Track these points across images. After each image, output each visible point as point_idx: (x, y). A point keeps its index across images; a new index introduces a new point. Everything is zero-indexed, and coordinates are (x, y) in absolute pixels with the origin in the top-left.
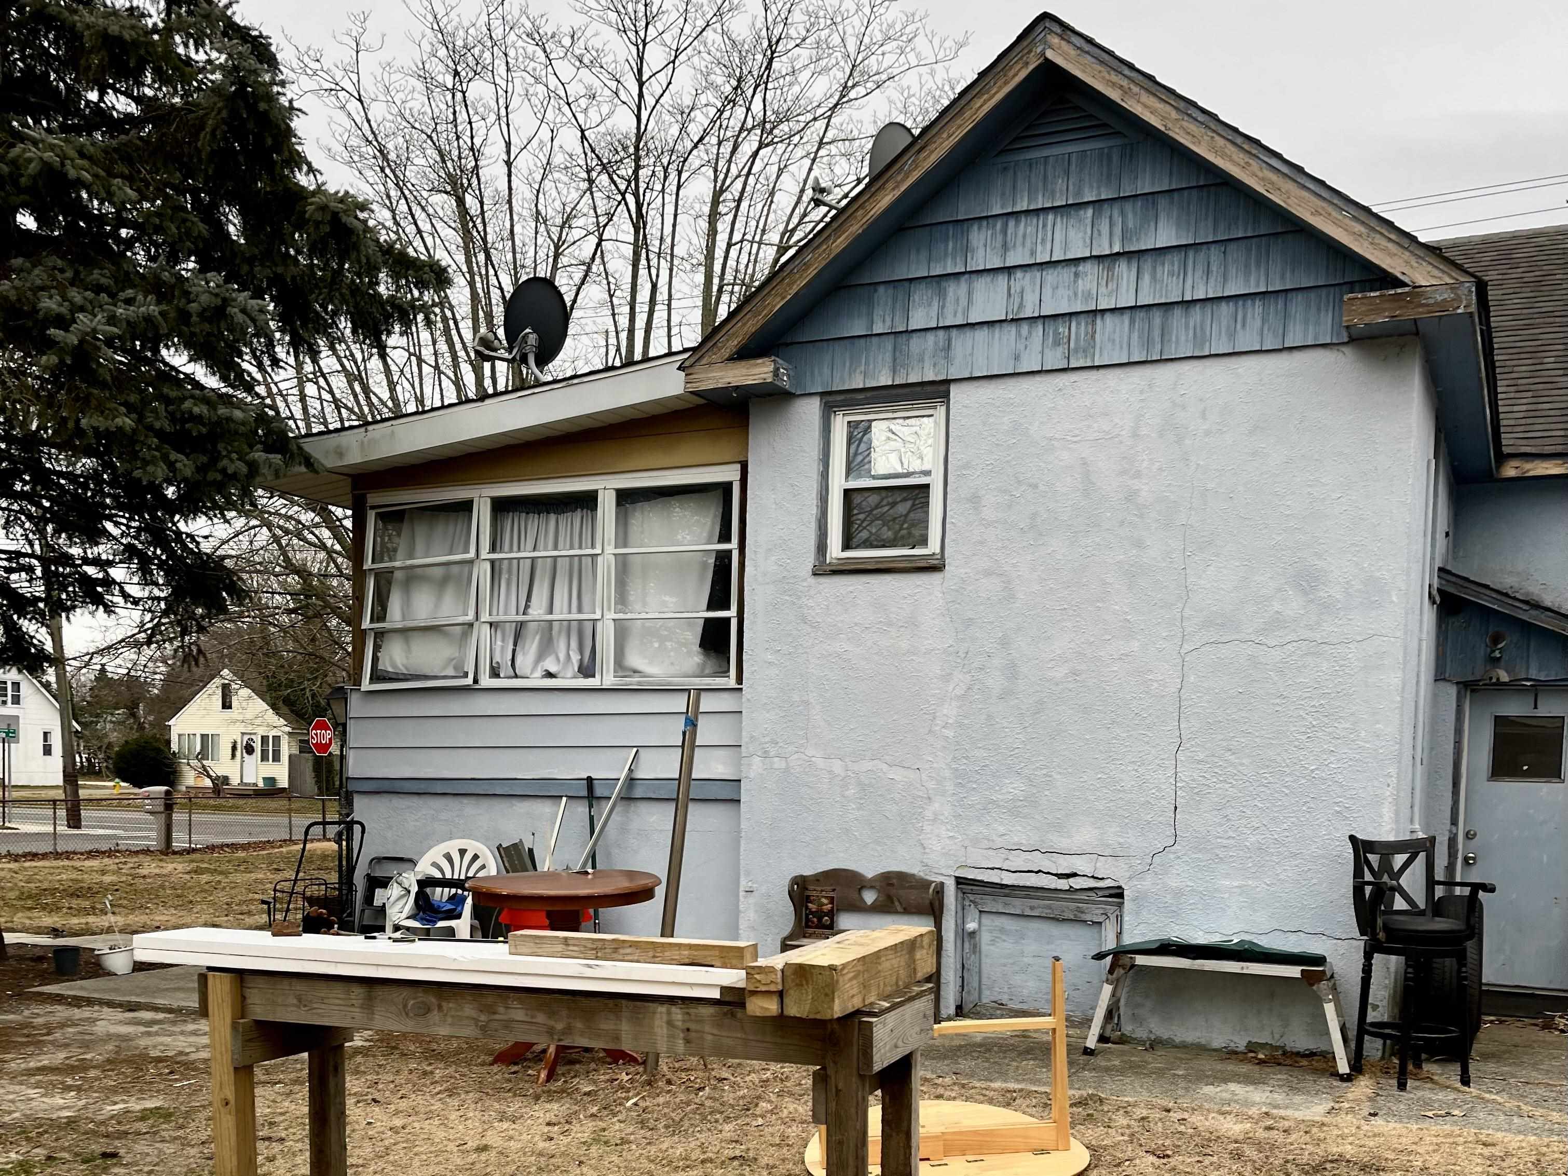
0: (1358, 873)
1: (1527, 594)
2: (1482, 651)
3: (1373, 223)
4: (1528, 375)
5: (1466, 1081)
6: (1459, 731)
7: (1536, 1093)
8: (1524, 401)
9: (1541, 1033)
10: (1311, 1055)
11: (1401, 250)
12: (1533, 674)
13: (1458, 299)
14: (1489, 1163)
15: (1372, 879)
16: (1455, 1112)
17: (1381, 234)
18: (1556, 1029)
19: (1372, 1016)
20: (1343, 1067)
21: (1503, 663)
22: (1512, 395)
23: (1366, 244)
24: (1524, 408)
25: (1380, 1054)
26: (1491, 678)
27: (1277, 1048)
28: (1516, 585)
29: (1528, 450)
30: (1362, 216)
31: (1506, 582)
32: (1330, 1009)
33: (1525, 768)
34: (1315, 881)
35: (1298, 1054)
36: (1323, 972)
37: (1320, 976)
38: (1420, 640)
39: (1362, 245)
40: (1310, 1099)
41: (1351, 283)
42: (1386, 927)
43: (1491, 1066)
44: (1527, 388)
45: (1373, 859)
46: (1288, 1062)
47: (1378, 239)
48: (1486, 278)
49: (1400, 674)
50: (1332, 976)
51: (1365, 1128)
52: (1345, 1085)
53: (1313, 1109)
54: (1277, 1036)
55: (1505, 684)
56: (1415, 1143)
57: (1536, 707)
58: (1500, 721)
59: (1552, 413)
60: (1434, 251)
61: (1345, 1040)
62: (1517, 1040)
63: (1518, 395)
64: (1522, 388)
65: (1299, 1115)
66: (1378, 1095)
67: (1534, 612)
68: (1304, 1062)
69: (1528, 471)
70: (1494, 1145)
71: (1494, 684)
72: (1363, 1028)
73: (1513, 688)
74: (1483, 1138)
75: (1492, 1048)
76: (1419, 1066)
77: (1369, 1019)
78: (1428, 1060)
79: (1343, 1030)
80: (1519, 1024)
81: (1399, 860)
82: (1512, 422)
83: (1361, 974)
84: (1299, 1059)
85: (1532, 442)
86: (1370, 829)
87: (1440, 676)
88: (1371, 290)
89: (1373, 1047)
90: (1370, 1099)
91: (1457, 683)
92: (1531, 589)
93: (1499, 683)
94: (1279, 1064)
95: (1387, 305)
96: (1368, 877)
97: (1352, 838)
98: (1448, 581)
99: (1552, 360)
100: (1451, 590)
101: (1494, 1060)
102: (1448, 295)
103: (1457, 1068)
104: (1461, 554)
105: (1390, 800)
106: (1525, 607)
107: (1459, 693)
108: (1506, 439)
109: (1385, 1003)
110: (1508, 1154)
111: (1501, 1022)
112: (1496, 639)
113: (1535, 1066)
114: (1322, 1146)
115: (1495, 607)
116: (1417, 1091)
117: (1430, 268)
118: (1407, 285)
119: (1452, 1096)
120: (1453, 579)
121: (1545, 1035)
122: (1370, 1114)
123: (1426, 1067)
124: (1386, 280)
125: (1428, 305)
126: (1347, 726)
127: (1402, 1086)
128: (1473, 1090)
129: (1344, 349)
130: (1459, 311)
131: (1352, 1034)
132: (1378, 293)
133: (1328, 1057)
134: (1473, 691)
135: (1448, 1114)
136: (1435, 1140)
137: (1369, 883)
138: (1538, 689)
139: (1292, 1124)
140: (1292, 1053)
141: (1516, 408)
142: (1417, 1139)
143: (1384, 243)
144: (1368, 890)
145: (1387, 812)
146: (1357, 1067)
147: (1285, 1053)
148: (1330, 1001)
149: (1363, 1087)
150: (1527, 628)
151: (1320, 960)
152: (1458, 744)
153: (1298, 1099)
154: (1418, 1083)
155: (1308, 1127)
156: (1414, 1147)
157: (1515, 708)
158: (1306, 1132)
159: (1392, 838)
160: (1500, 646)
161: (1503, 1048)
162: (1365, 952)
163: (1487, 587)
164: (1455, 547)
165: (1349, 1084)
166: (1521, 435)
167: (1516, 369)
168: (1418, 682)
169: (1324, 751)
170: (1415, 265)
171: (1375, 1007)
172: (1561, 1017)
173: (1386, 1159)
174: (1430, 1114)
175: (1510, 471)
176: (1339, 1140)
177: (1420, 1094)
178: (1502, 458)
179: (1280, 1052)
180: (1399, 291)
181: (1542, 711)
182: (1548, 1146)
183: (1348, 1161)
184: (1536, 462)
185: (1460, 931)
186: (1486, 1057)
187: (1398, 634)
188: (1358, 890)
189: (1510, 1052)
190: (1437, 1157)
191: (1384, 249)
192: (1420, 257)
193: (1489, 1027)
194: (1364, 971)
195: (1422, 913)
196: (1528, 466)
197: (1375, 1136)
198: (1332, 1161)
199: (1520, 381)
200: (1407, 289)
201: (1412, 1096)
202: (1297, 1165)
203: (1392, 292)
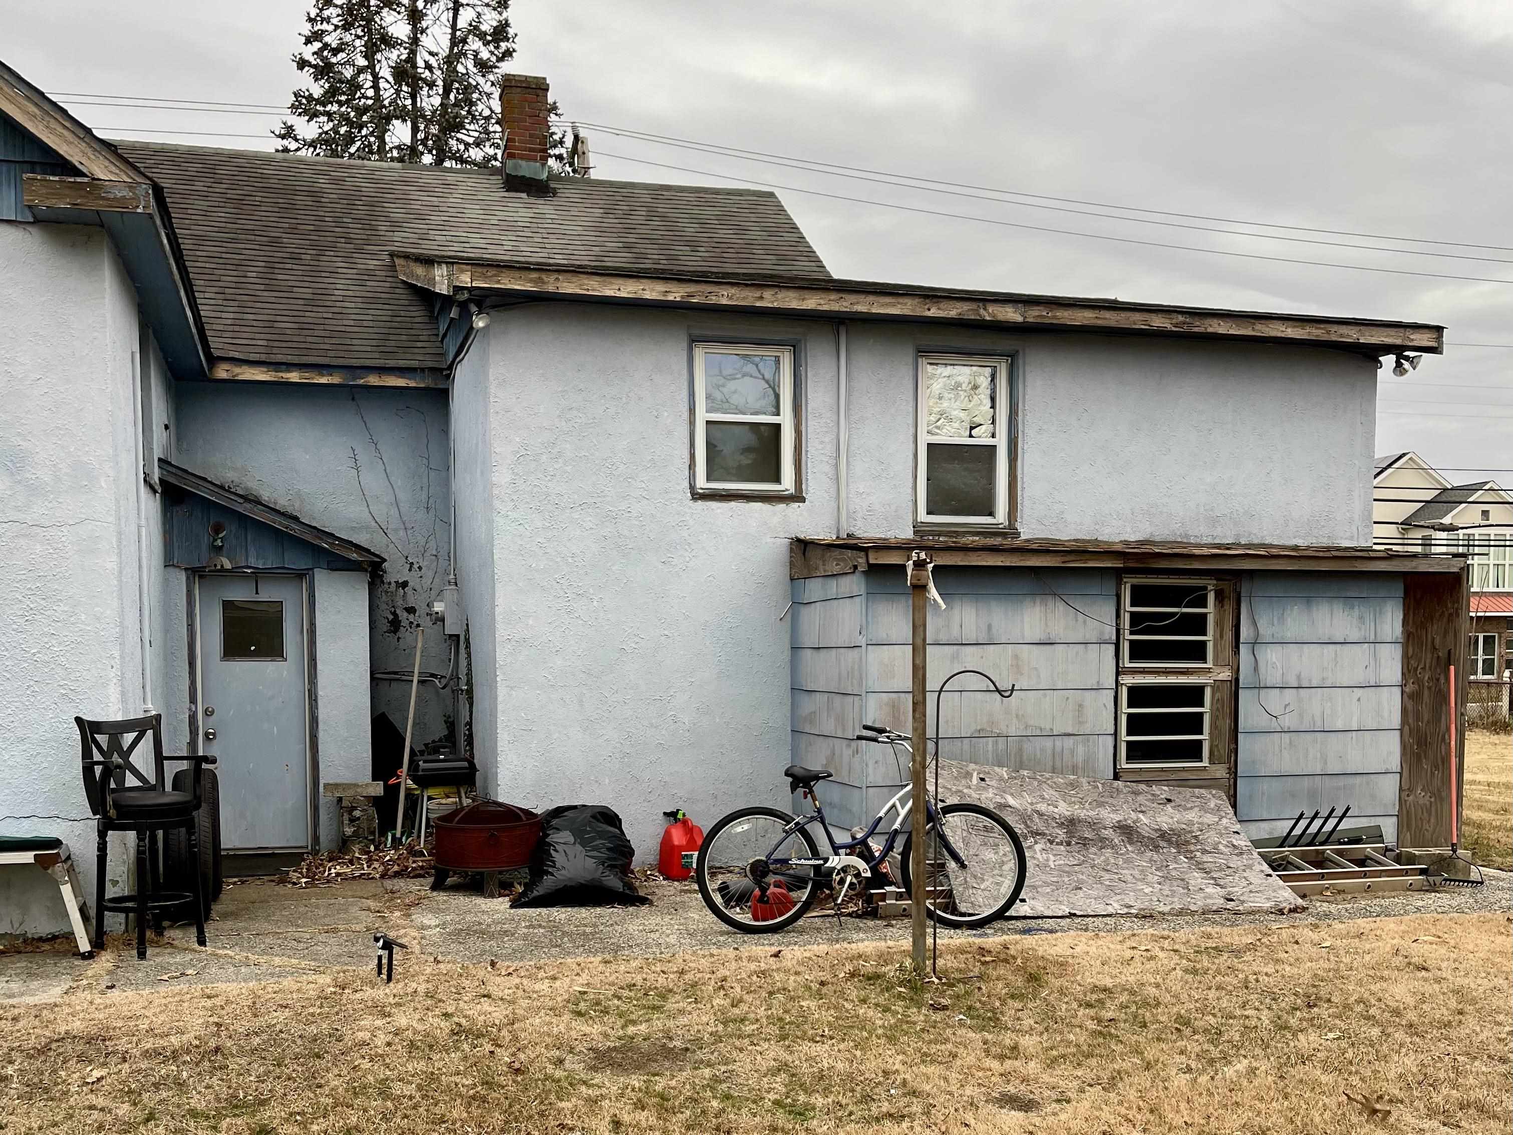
0: (86, 753)
1: (247, 489)
2: (205, 540)
3: (47, 107)
4: (234, 285)
5: (202, 942)
6: (190, 615)
7: (264, 943)
8: (231, 309)
9: (277, 888)
10: (54, 938)
11: (77, 139)
12: (252, 562)
13: (136, 198)
14: (210, 1013)
15: (102, 759)
16: (189, 972)
17: (55, 119)
18: (289, 882)
19: (111, 892)
20: (84, 946)
21: (224, 549)
22: (220, 302)
23: (41, 127)
24: (231, 316)
25: (123, 927)
26: (215, 566)
27: (17, 937)
28: (236, 480)
29: (236, 355)
30: (36, 98)
31: (227, 475)
32: (66, 890)
33: (253, 648)
34: (45, 765)
35: (40, 939)
36: (58, 854)
37: (55, 858)
38: (139, 527)
39: (37, 127)
40: (50, 982)
41: (33, 163)
42: (116, 805)
43: (229, 924)
44: (233, 297)
45: (102, 739)
46: (29, 949)
47: (53, 124)
48: (163, 185)
49: (114, 558)
50: (69, 858)
51: (99, 1001)
52: (86, 962)
53: (51, 992)
54: (16, 925)
55: (227, 571)
56: (144, 1008)
57: (257, 593)
58: (228, 606)
59: (255, 323)
60: (110, 147)
61: (85, 917)
62: (255, 896)
63: (225, 303)
64: (229, 297)
65: (30, 1000)
66: (118, 967)
67: (248, 506)
68: (46, 947)
69: (237, 375)
70: (217, 996)
71: (219, 571)
72: (103, 905)
73: (235, 574)
74: (208, 991)
75: (232, 908)
76: (160, 934)
77: (108, 896)
78: (171, 927)
79: (83, 910)
80: (258, 882)
81: (128, 738)
82: (221, 328)
83: (96, 853)
84: (41, 944)
85: (240, 348)
86: (98, 710)
87: (169, 563)
88: (54, 175)
89: (115, 922)
90: (110, 973)
91: (186, 569)
92: (250, 485)
93: (223, 570)
94: (20, 952)
95: (67, 192)
96: (97, 756)
97: (78, 720)
98: (168, 471)
99: (254, 274)
100: (172, 480)
101: (233, 917)
102: (126, 193)
103: (193, 931)
104: (185, 446)
105: (115, 681)
106: (241, 501)
107: (188, 578)
108: (214, 342)
109: (125, 877)
110: (228, 1002)
111: (243, 883)
112: (217, 529)
113: (267, 919)
114: (51, 1027)
115: (213, 499)
116: (156, 957)
117: (107, 163)
118: (86, 176)
119: (190, 956)
120: (174, 470)
121: (280, 889)
122: (108, 987)
123: (167, 934)
124: (65, 167)
125: (108, 199)
126: (66, 609)
127: (142, 955)
128: (209, 949)
129: (30, 229)
130: (139, 211)
131: (93, 913)
132: (57, 178)
133: (70, 937)
134: (200, 577)
135: (183, 974)
136: (164, 1001)
137: (98, 763)
138: (258, 576)
139: (22, 1011)
140: (33, 939)
141: (224, 315)
142: (147, 1004)
143: (60, 129)
144: (98, 770)
145: (113, 692)
146: (99, 943)
147: (25, 941)
148: (66, 882)
149: (105, 961)
150: (244, 520)
151: (56, 843)
152: (191, 627)
153: (34, 985)
154: (158, 950)
155: (38, 1011)
156: (143, 1011)
157: (240, 593)
158: (36, 1016)
159: (119, 718)
160: (220, 536)
161: (242, 906)
162: (99, 831)
163: (205, 479)
164: (179, 439)
165: (91, 961)
166: (230, 341)
167: (223, 278)
168: (140, 567)
169: (44, 634)
170: (92, 157)
171: (115, 883)
172: (294, 871)
173: (114, 1028)
174: (165, 977)
175: (222, 372)
176: (70, 1018)
177: (158, 960)
178: (213, 360)
179: (21, 940)
180: (79, 180)
181: (264, 596)
182: (264, 988)
183: (75, 1037)
184: (243, 367)
185: (186, 802)
186: (225, 916)
187: (111, 519)
188: (88, 770)
189: (247, 909)
190: (162, 1017)
191: (61, 136)
192: (95, 150)
193: (230, 887)
194: (99, 849)
195: (153, 788)
196: (237, 370)
197: (106, 1007)
198: (57, 1041)
199: (227, 290)
200: (86, 180)
201: (152, 962)
202: (22, 1051)
203: (72, 180)
